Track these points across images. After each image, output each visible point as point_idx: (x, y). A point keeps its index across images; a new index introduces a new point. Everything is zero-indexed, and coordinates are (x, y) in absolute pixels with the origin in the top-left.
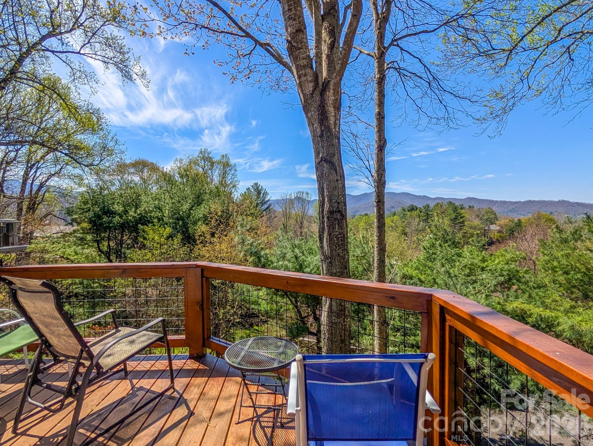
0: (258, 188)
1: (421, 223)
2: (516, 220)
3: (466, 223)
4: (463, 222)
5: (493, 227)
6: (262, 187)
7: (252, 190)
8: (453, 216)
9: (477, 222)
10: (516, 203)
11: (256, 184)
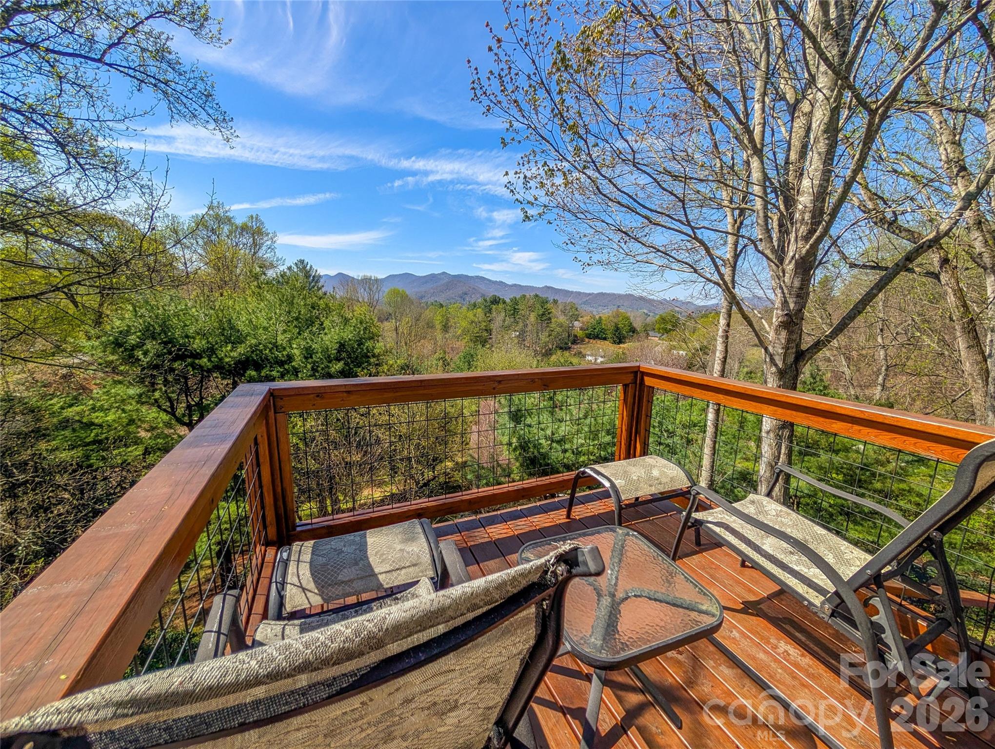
0: (305, 267)
1: (507, 318)
2: (597, 317)
3: (553, 320)
4: (550, 319)
5: (576, 324)
6: (311, 267)
7: (295, 270)
8: (541, 313)
9: (562, 319)
10: (590, 294)
11: (302, 262)
